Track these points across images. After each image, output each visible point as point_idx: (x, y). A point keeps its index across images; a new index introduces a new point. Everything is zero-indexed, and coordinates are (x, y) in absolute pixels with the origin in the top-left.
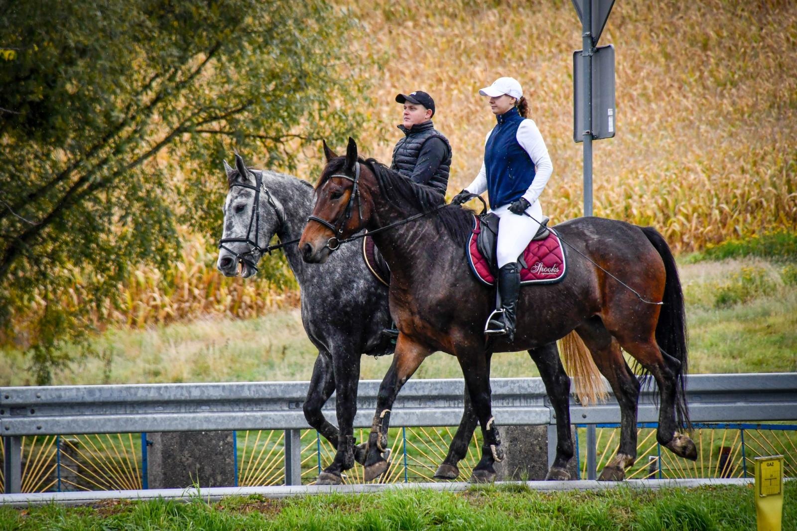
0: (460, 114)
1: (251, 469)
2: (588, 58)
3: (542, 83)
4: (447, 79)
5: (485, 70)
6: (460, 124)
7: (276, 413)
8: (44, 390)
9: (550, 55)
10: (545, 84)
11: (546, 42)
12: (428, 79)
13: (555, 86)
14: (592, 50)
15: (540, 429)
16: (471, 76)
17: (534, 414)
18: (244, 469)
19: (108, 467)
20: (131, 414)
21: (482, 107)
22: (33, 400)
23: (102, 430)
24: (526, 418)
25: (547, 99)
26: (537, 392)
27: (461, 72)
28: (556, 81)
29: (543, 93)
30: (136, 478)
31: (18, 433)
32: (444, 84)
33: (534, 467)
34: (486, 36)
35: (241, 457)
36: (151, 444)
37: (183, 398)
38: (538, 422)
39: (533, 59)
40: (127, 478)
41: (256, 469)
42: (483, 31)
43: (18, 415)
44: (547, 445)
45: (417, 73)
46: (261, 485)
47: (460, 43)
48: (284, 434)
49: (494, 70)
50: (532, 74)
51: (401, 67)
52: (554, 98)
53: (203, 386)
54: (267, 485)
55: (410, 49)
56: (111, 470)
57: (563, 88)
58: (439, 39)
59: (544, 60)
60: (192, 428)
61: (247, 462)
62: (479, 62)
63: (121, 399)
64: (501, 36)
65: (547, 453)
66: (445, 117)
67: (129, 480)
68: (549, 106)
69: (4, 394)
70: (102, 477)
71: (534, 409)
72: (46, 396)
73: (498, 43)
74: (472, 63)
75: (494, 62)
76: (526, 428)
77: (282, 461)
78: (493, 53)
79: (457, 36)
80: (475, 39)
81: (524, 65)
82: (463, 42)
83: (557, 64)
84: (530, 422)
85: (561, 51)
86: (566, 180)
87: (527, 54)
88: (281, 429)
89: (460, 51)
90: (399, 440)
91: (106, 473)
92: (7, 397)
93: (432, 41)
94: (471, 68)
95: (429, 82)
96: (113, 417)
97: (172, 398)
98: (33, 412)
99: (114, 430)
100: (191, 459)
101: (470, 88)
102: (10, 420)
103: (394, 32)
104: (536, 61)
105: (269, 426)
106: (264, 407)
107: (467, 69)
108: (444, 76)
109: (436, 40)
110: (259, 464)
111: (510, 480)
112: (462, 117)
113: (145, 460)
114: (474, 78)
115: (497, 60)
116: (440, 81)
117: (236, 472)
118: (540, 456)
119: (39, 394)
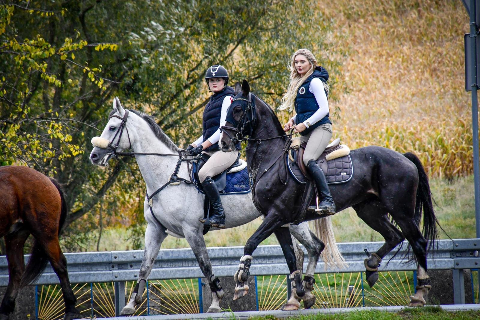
0: (395, 76)
1: (266, 300)
2: (474, 38)
3: (446, 55)
4: (386, 54)
5: (410, 48)
6: (395, 82)
7: (281, 264)
8: (138, 252)
9: (452, 37)
10: (448, 56)
11: (448, 30)
12: (374, 54)
13: (455, 57)
14: (476, 33)
15: (448, 272)
16: (402, 52)
17: (444, 263)
18: (262, 300)
19: (179, 300)
20: (192, 266)
21: (409, 71)
22: (132, 259)
23: (174, 277)
24: (439, 265)
25: (450, 65)
26: (446, 249)
27: (395, 50)
28: (455, 54)
29: (447, 61)
30: (196, 306)
31: (123, 279)
32: (384, 57)
33: (445, 296)
34: (410, 27)
35: (260, 292)
36: (204, 285)
37: (223, 256)
38: (447, 268)
39: (440, 40)
40: (190, 306)
41: (270, 300)
42: (408, 23)
43: (122, 268)
44: (452, 282)
45: (367, 51)
46: (273, 309)
47: (394, 32)
48: (286, 278)
49: (416, 48)
50: (440, 49)
51: (356, 48)
52: (454, 64)
53: (235, 249)
54: (277, 310)
55: (362, 36)
56: (180, 302)
57: (459, 58)
58: (380, 29)
59: (447, 41)
60: (229, 275)
61: (263, 296)
62: (406, 43)
63: (186, 258)
64: (420, 27)
65: (453, 287)
66: (385, 78)
67: (191, 308)
68: (451, 69)
69: (114, 256)
70: (175, 306)
71: (444, 259)
72: (139, 256)
73: (418, 31)
74: (401, 44)
75: (416, 43)
76: (439, 271)
77: (286, 294)
78: (415, 37)
79: (392, 27)
80: (403, 29)
81: (435, 44)
82: (396, 31)
83: (456, 43)
84: (441, 268)
85: (458, 35)
86: (462, 116)
87: (437, 37)
88: (285, 274)
89: (393, 37)
90: (359, 281)
91: (178, 304)
92: (116, 258)
93: (376, 31)
94: (401, 47)
95: (375, 56)
96: (180, 268)
97: (217, 256)
98: (131, 266)
99: (182, 277)
100: (229, 294)
101: (400, 59)
102: (118, 271)
103: (352, 26)
104: (442, 42)
105: (277, 273)
106: (273, 260)
107: (398, 48)
108: (384, 52)
109: (378, 30)
110: (272, 296)
111: (429, 304)
112: (395, 78)
113: (201, 295)
114: (402, 53)
115: (417, 42)
116: (381, 56)
117: (257, 302)
118: (448, 289)
119: (135, 255)
